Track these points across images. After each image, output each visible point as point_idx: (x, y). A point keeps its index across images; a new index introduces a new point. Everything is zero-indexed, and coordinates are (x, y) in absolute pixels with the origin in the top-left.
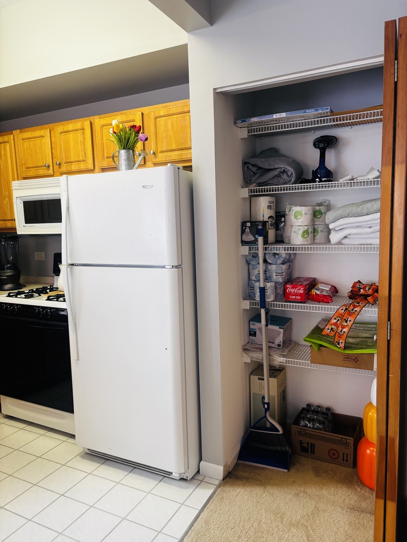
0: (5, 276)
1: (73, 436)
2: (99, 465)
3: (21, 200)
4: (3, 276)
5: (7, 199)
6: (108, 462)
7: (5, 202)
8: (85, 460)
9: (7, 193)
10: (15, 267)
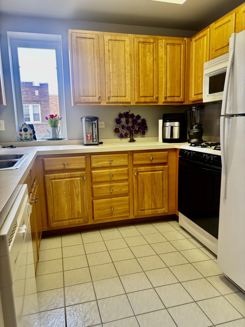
0: (192, 133)
1: (216, 256)
2: (233, 292)
3: (208, 76)
4: (191, 133)
5: (200, 78)
6: (240, 293)
7: (199, 81)
8: (222, 282)
9: (201, 74)
10: (200, 127)
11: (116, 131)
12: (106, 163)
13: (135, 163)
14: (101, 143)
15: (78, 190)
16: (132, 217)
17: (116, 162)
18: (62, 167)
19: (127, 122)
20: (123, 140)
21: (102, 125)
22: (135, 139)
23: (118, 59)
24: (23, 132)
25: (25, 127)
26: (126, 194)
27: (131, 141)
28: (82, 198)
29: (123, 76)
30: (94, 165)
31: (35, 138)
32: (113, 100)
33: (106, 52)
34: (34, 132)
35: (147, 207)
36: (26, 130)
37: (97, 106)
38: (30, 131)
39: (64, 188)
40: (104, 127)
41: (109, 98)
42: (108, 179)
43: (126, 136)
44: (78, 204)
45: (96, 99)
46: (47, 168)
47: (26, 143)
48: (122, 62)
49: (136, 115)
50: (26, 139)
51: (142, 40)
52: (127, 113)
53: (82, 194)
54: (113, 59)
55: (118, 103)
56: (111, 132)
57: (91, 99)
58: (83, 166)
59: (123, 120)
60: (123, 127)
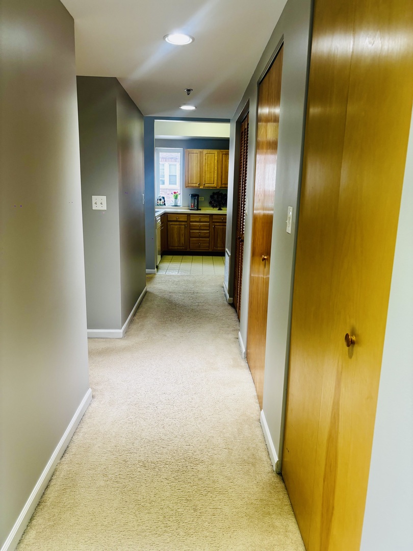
11: (210, 203)
12: (198, 219)
13: (213, 221)
14: (200, 210)
15: (183, 232)
16: (210, 250)
17: (203, 220)
18: (175, 219)
19: (218, 198)
20: (215, 209)
21: (202, 199)
22: (222, 208)
23: (211, 164)
24: (159, 201)
25: (160, 198)
26: (208, 237)
27: (219, 210)
28: (184, 236)
29: (213, 173)
30: (191, 220)
31: (165, 204)
32: (206, 185)
33: (204, 160)
34: (165, 201)
35: (219, 246)
36: (160, 200)
37: (198, 189)
38: (163, 200)
39: (176, 230)
40: (203, 200)
41: (204, 185)
42: (198, 228)
43: (216, 207)
44: (182, 239)
45: (197, 185)
46: (169, 219)
47: (160, 206)
48: (213, 165)
49: (224, 194)
50: (160, 205)
51: (224, 153)
52: (218, 192)
53: (185, 234)
54: (208, 164)
55: (209, 187)
56: (207, 204)
57: (194, 185)
58: (186, 220)
59: (216, 196)
60: (215, 201)
